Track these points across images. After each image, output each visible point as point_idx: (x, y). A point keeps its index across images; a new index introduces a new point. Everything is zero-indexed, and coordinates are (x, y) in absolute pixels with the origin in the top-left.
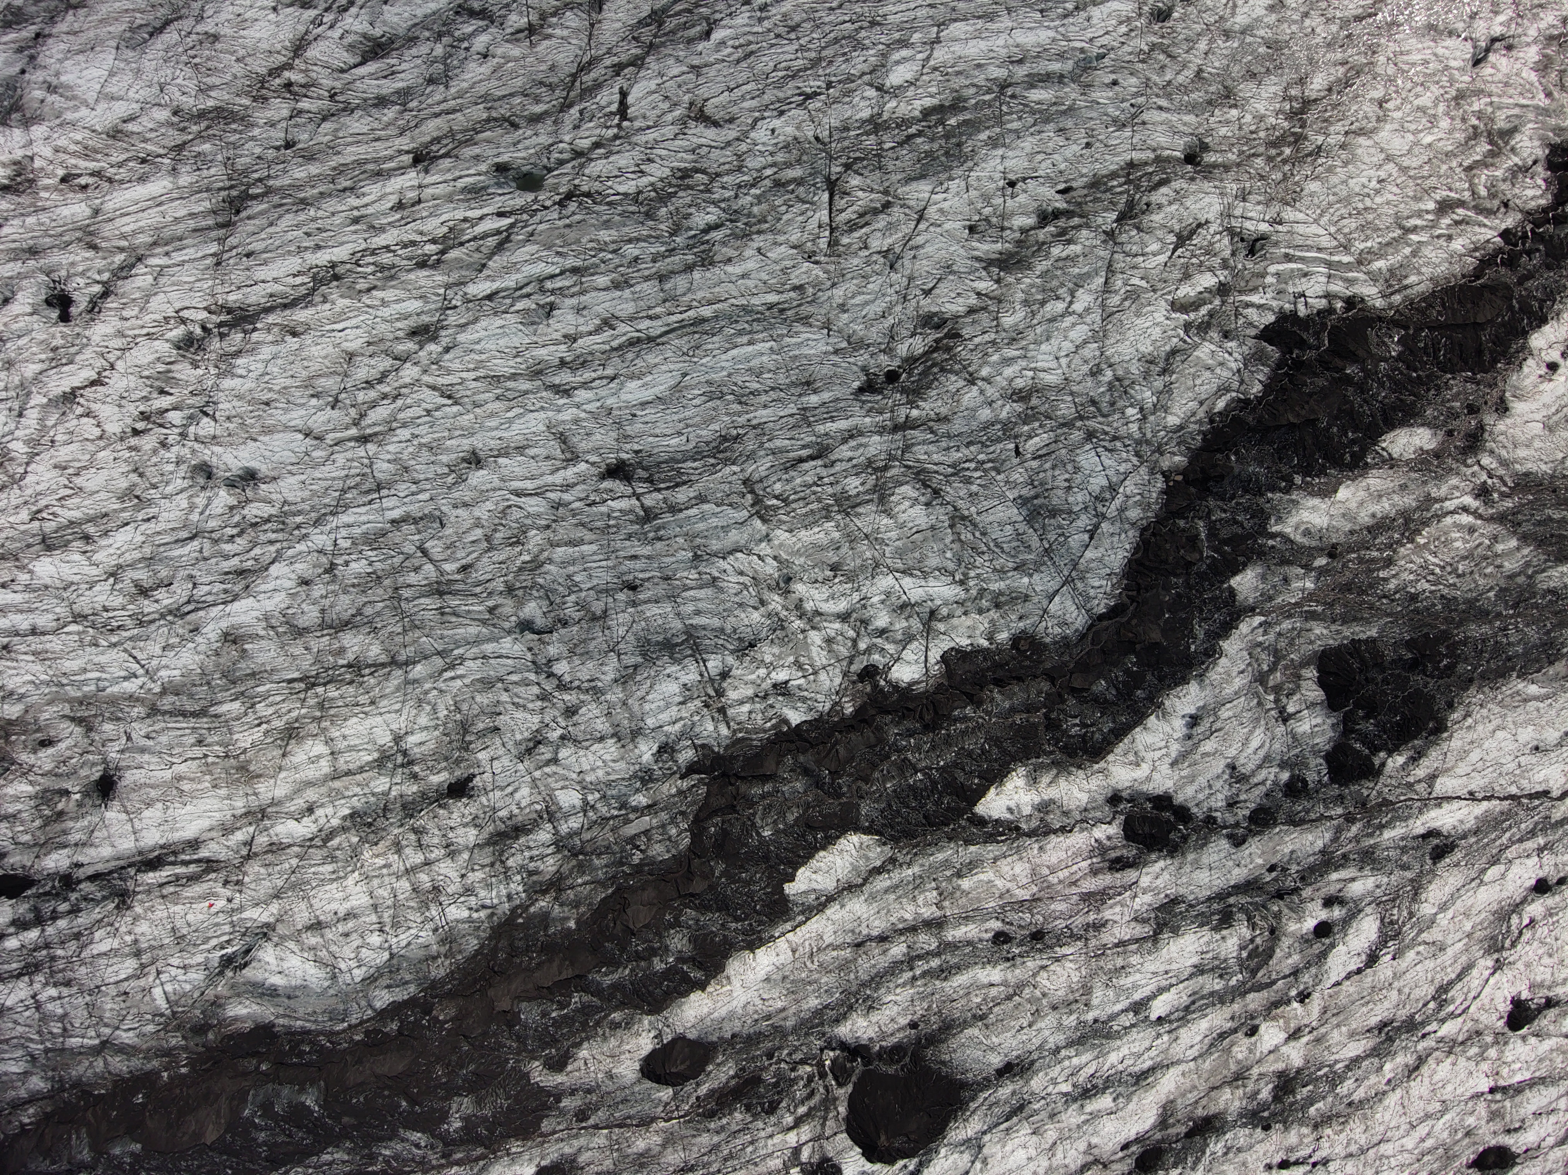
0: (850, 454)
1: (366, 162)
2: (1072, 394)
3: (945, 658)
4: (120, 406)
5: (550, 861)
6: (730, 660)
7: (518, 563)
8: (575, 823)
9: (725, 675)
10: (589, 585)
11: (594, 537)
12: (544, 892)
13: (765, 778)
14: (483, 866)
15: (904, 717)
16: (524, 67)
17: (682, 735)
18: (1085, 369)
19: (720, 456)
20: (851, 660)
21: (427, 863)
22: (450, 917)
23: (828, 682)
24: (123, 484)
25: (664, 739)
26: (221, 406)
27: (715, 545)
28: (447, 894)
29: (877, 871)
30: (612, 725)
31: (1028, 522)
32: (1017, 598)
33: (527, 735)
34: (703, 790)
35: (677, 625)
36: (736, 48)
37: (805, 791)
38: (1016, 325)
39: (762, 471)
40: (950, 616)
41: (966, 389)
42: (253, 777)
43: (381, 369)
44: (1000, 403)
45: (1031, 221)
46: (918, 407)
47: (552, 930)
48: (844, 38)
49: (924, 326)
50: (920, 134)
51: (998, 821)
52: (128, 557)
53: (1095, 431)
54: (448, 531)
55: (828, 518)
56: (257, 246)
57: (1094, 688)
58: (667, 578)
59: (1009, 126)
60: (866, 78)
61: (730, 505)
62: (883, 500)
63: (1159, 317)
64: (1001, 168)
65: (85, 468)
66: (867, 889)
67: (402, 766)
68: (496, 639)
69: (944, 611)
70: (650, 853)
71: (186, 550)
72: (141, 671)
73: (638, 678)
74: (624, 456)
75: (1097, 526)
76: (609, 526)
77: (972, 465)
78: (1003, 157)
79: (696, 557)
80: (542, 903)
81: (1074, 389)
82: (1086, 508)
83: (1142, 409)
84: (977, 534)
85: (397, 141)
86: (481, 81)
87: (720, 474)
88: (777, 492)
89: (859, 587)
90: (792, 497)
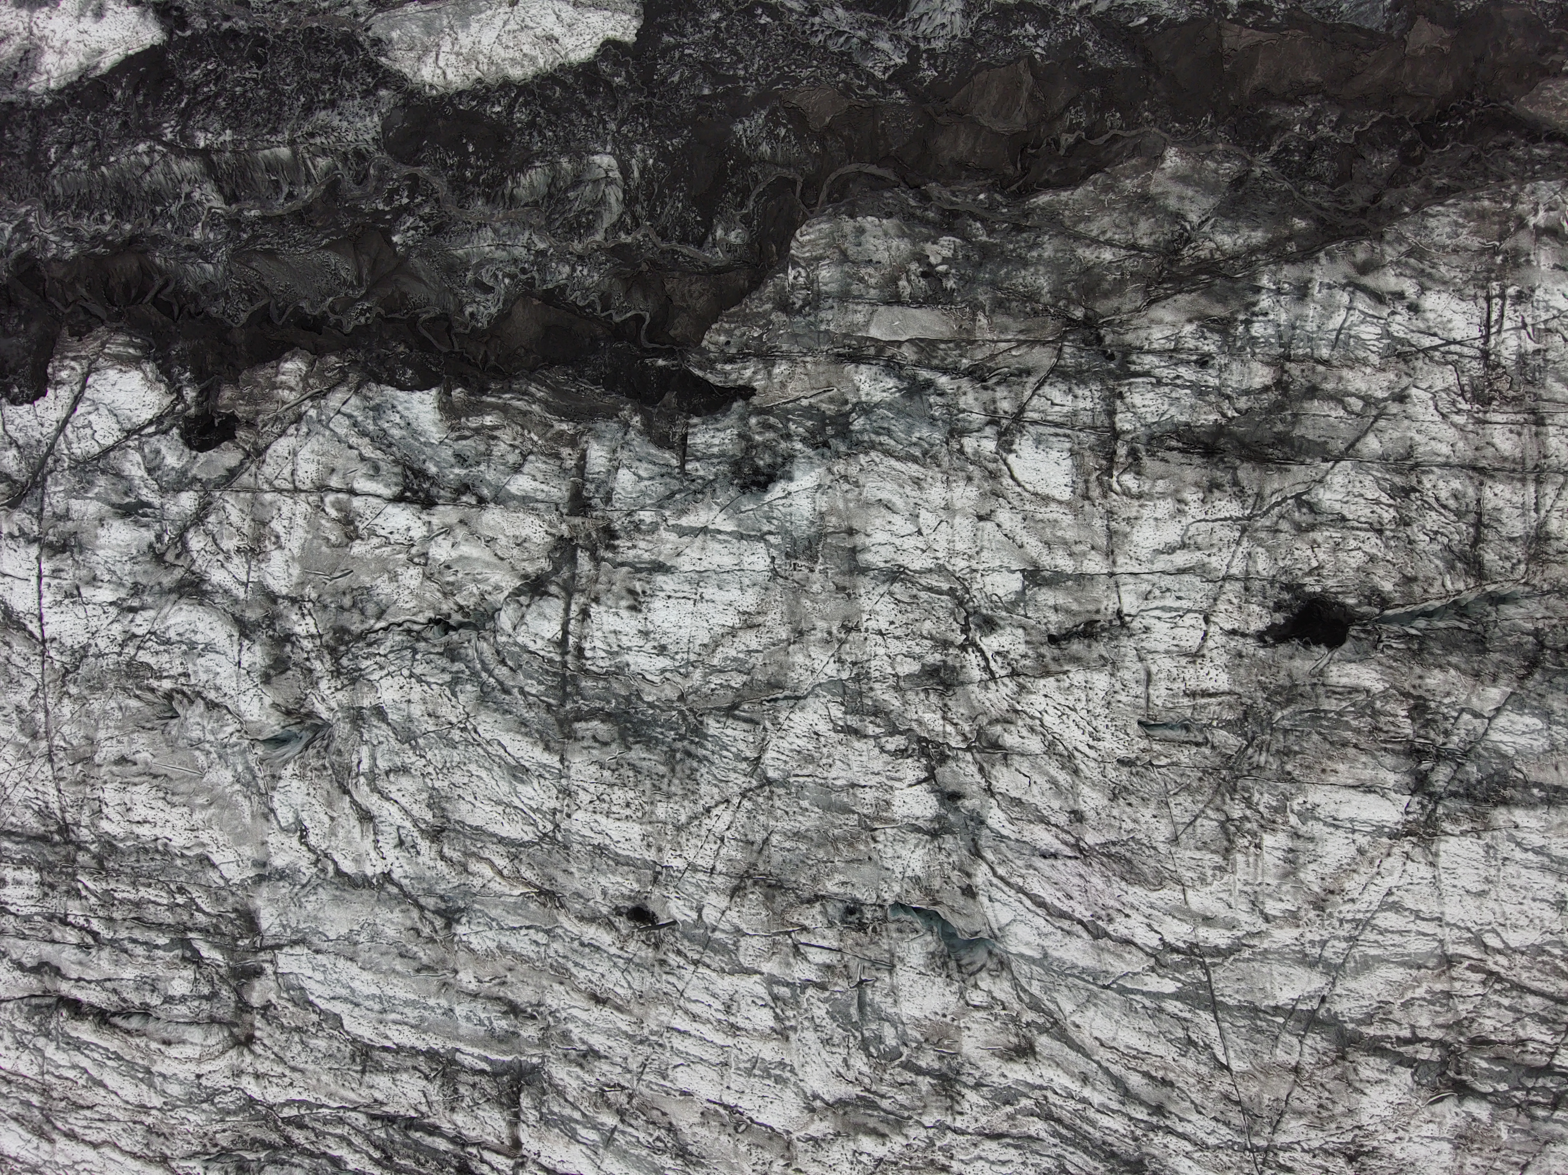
5: (1156, 335)
8: (1056, 400)
13: (554, 295)
14: (1338, 396)
20: (229, 478)
39: (195, 1044)
55: (109, 845)
70: (905, 245)
73: (737, 680)
87: (293, 1094)
88: (189, 973)
89: (122, 645)
90: (162, 941)
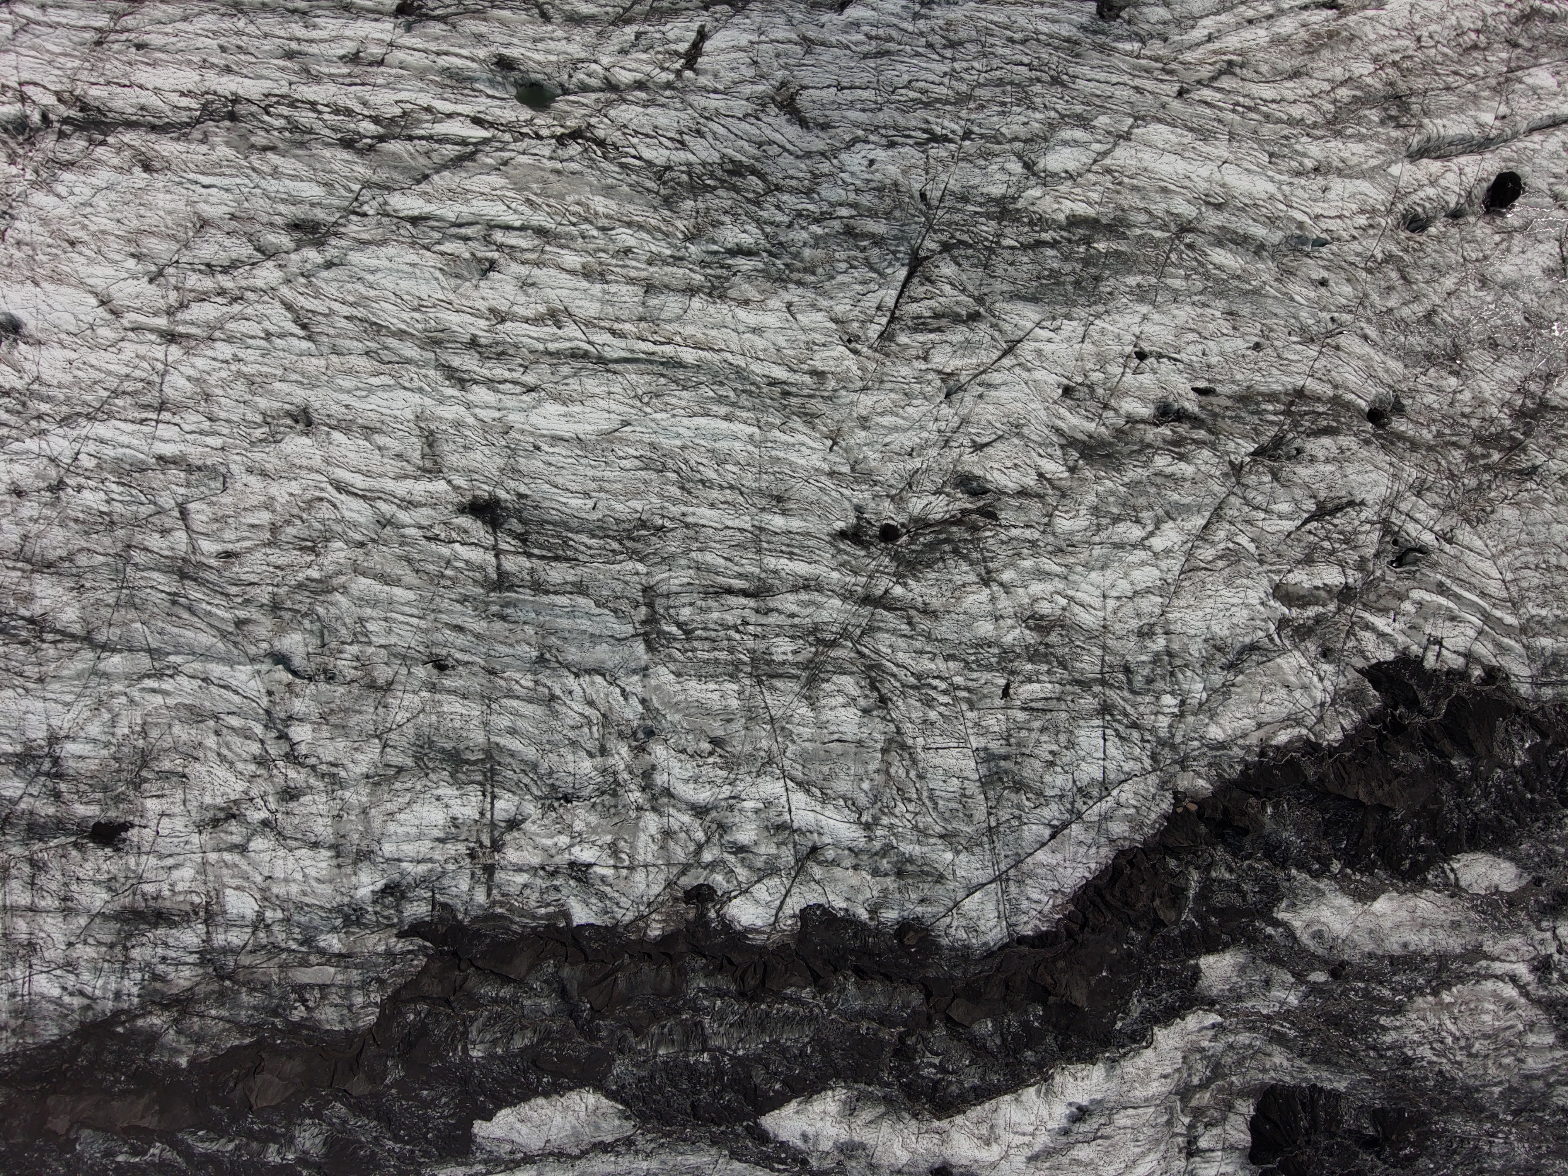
0: (795, 608)
2: (1104, 648)
3: (805, 914)
5: (186, 972)
6: (531, 808)
7: (301, 576)
8: (236, 938)
9: (514, 824)
10: (382, 641)
11: (417, 582)
12: (166, 1007)
13: (506, 980)
14: (100, 943)
15: (720, 969)
17: (423, 881)
18: (1135, 624)
19: (628, 544)
20: (685, 869)
21: (33, 909)
22: (36, 988)
23: (642, 887)
25: (396, 877)
26: (17, 224)
27: (572, 654)
28: (42, 958)
29: (603, 1148)
30: (337, 833)
31: (983, 785)
32: (928, 874)
33: (220, 801)
34: (420, 962)
35: (479, 737)
36: (870, 37)
37: (553, 1015)
38: (1072, 533)
39: (675, 584)
40: (835, 863)
41: (974, 588)
43: (234, 256)
44: (1010, 622)
45: (1145, 411)
46: (905, 585)
47: (155, 1058)
48: (1011, 83)
49: (956, 486)
50: (1054, 244)
51: (783, 1145)
53: (1114, 706)
54: (226, 499)
55: (733, 677)
56: (155, 40)
57: (976, 1027)
58: (492, 672)
59: (1169, 281)
60: (1018, 146)
61: (615, 611)
62: (812, 682)
63: (1253, 598)
64: (1137, 331)
66: (581, 1164)
67: (47, 774)
68: (231, 663)
69: (830, 854)
70: (317, 1015)
73: (397, 785)
74: (502, 495)
75: (1066, 825)
76: (443, 576)
77: (943, 686)
78: (1145, 318)
79: (541, 660)
80: (156, 1020)
81: (1110, 643)
82: (1062, 797)
83: (1183, 703)
84: (913, 774)
87: (618, 567)
88: (682, 619)
89: (736, 780)
90: (699, 632)
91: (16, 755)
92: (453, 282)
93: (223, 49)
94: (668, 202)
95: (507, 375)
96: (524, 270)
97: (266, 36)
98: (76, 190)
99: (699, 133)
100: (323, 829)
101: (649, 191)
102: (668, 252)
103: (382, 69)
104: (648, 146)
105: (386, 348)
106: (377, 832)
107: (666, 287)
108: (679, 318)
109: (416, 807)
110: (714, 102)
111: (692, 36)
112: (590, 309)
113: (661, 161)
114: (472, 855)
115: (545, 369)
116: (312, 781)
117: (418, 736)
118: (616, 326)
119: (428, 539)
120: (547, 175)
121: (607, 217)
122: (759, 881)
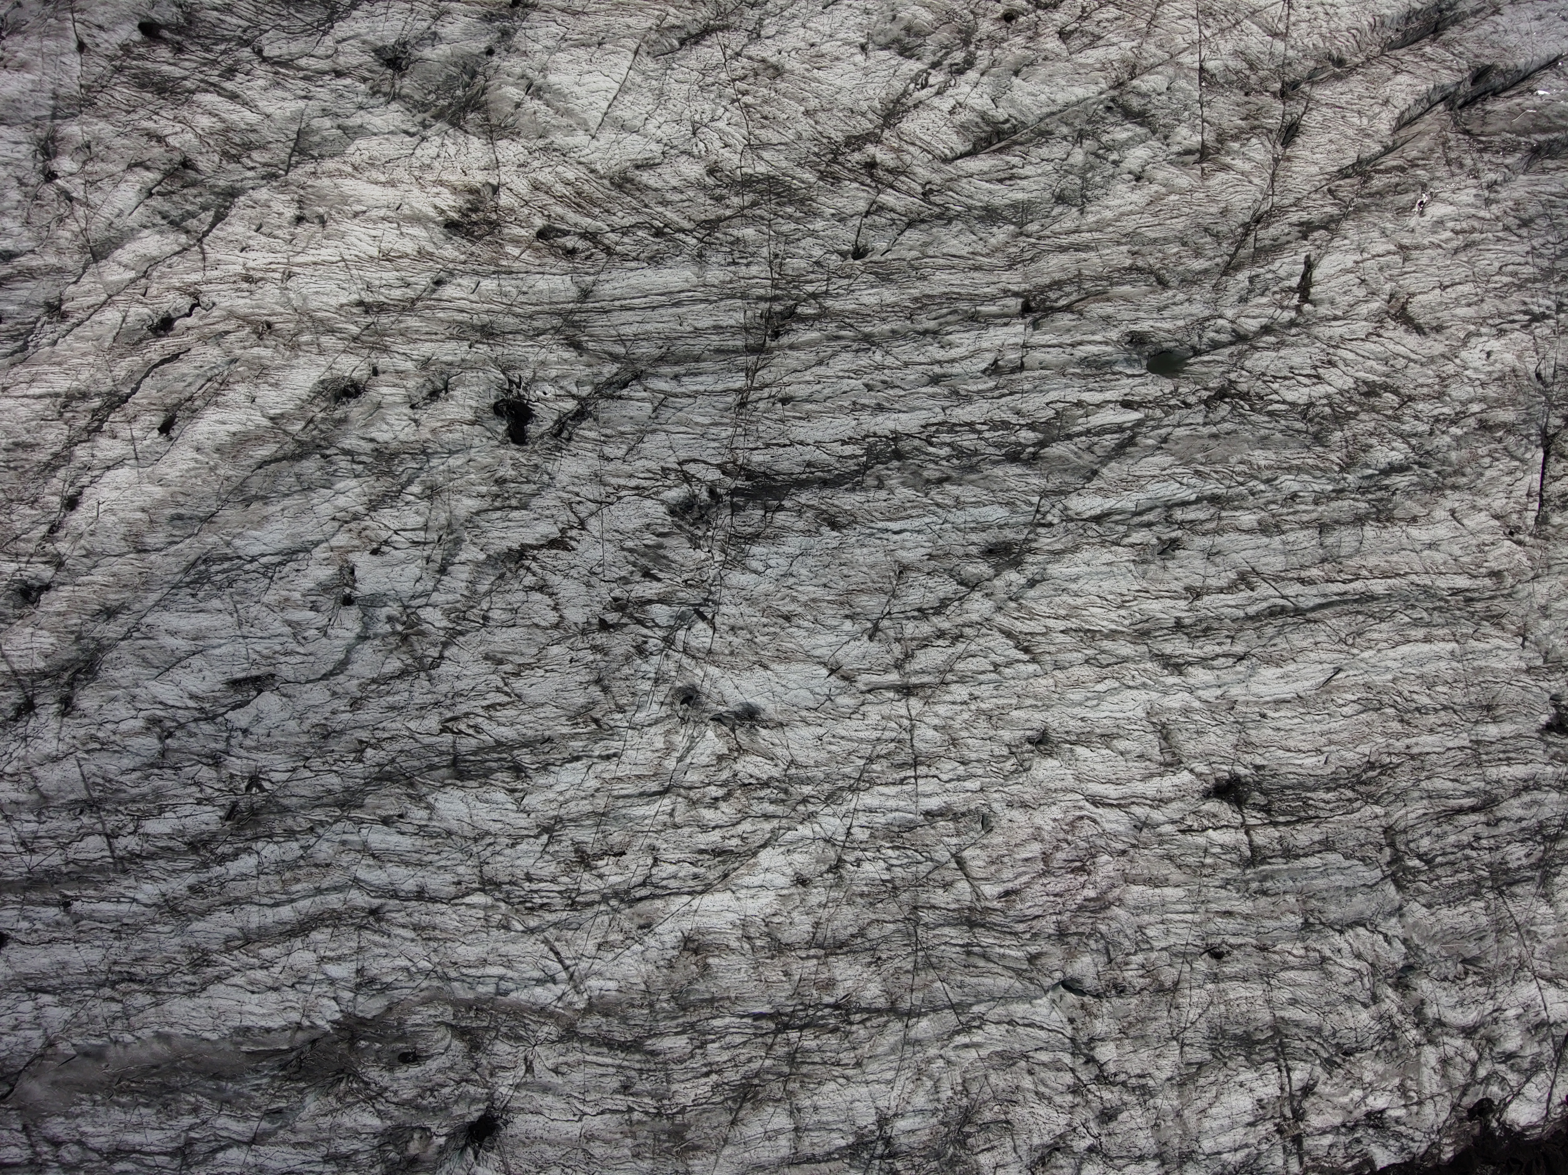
0: (1520, 812)
1: (959, 297)
4: (588, 585)
6: (1319, 1071)
7: (1079, 899)
9: (1308, 1090)
10: (1163, 944)
11: (1183, 878)
16: (1190, 204)
17: (1242, 1167)
19: (1362, 789)
23: (1432, 1117)
24: (579, 699)
25: (1219, 1169)
26: (723, 609)
27: (1333, 912)
30: (1158, 1142)
33: (1047, 1139)
35: (1265, 1016)
36: (1456, 232)
42: (688, 1149)
43: (941, 595)
52: (573, 808)
54: (996, 839)
56: (799, 391)
58: (1265, 949)
61: (1362, 859)
62: (1546, 879)
65: (529, 666)
67: (881, 1157)
68: (1029, 999)
71: (650, 810)
72: (563, 975)
74: (1241, 771)
76: (1203, 865)
79: (1307, 925)
85: (1005, 276)
86: (1131, 213)
91: (849, 1147)
92: (1141, 568)
93: (869, 387)
94: (1319, 439)
95: (1218, 650)
96: (1206, 542)
97: (906, 365)
98: (772, 562)
99: (1332, 364)
100: (1145, 1141)
101: (1299, 432)
102: (1330, 488)
103: (1025, 374)
104: (1288, 388)
105: (1103, 652)
106: (1195, 1132)
107: (1337, 522)
108: (1358, 551)
109: (1223, 1098)
110: (1338, 329)
111: (1301, 268)
112: (1276, 563)
113: (1303, 400)
114: (1280, 1131)
115: (1250, 634)
116: (1125, 1097)
117: (1211, 1029)
118: (1304, 574)
119: (1183, 832)
120: (1206, 442)
121: (1268, 468)
122: (1528, 1080)
